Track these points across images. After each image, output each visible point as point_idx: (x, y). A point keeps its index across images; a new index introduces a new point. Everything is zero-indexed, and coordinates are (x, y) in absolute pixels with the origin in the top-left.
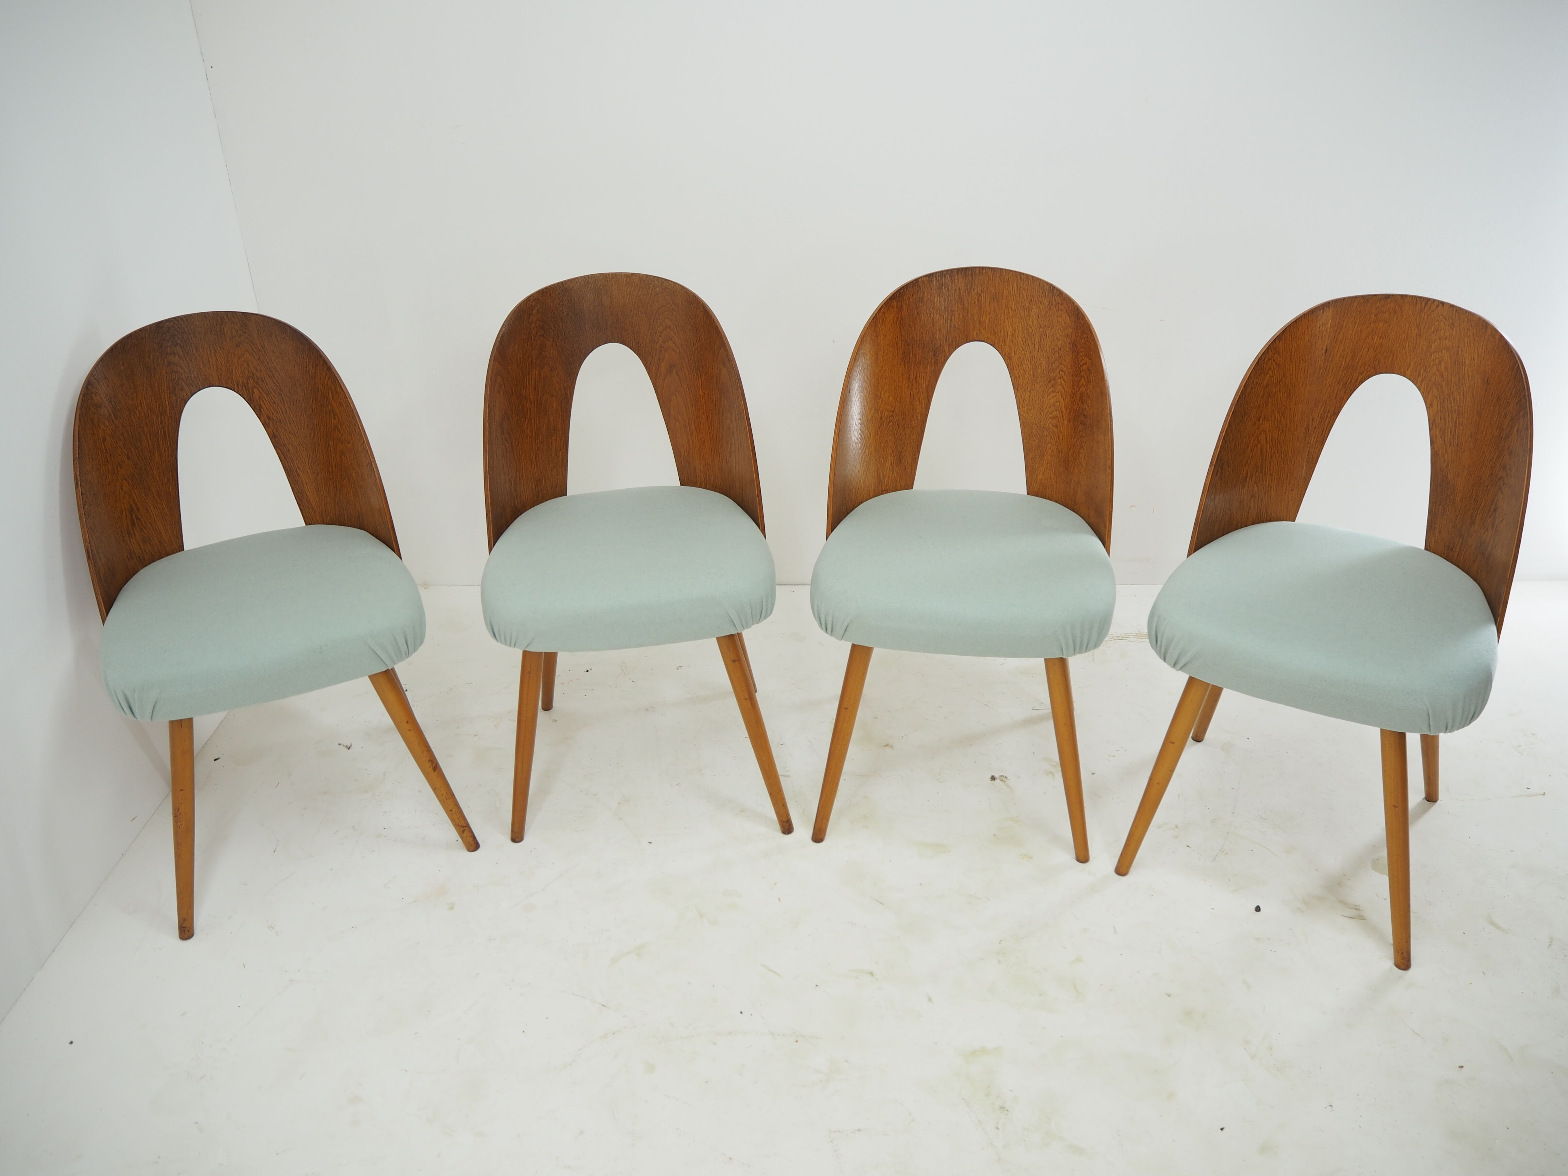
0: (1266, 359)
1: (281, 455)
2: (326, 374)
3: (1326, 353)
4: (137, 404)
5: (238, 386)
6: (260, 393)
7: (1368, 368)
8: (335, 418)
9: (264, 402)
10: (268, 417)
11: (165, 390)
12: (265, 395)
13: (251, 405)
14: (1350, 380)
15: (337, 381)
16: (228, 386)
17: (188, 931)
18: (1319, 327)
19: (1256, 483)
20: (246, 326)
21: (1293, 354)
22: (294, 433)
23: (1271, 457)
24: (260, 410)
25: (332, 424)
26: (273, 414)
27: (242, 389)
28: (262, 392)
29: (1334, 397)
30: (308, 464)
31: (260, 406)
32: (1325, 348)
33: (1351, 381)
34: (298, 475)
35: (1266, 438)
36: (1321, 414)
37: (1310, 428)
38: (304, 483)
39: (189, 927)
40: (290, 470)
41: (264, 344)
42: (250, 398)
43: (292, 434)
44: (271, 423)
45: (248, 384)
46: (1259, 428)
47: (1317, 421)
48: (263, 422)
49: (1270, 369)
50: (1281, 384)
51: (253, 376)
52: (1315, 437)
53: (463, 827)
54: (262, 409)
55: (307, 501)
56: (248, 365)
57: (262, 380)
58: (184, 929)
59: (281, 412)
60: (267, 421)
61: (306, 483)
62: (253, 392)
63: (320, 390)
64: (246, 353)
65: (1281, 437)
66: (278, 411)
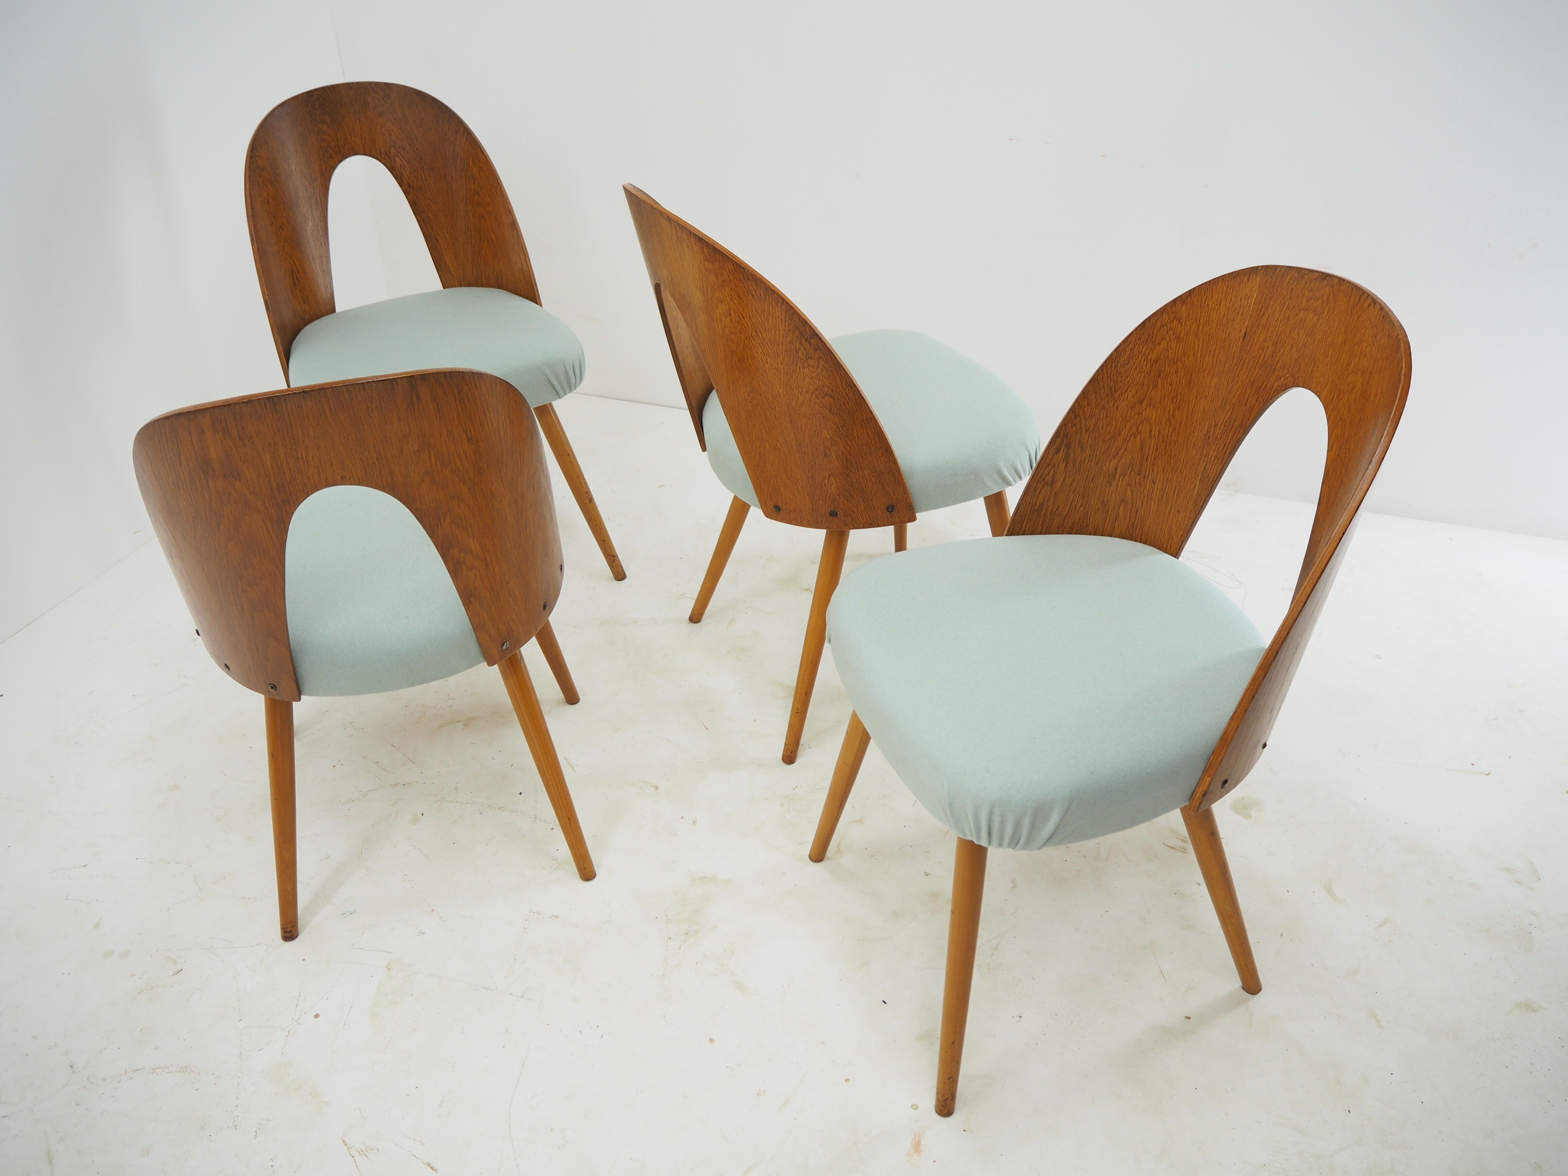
1: (422, 222)
2: (467, 140)
5: (381, 155)
6: (402, 161)
8: (474, 183)
9: (405, 170)
10: (409, 185)
11: (317, 156)
12: (406, 164)
13: (393, 174)
15: (478, 147)
16: (372, 154)
20: (388, 96)
22: (434, 199)
24: (401, 179)
25: (471, 189)
26: (413, 182)
27: (385, 158)
28: (403, 160)
30: (447, 230)
31: (402, 174)
34: (437, 240)
38: (443, 250)
40: (429, 236)
41: (405, 113)
42: (392, 166)
43: (431, 201)
44: (411, 190)
45: (390, 153)
48: (404, 190)
51: (395, 144)
54: (403, 178)
55: (445, 266)
56: (390, 134)
57: (403, 149)
59: (421, 179)
60: (408, 189)
61: (445, 249)
62: (395, 161)
64: (388, 123)
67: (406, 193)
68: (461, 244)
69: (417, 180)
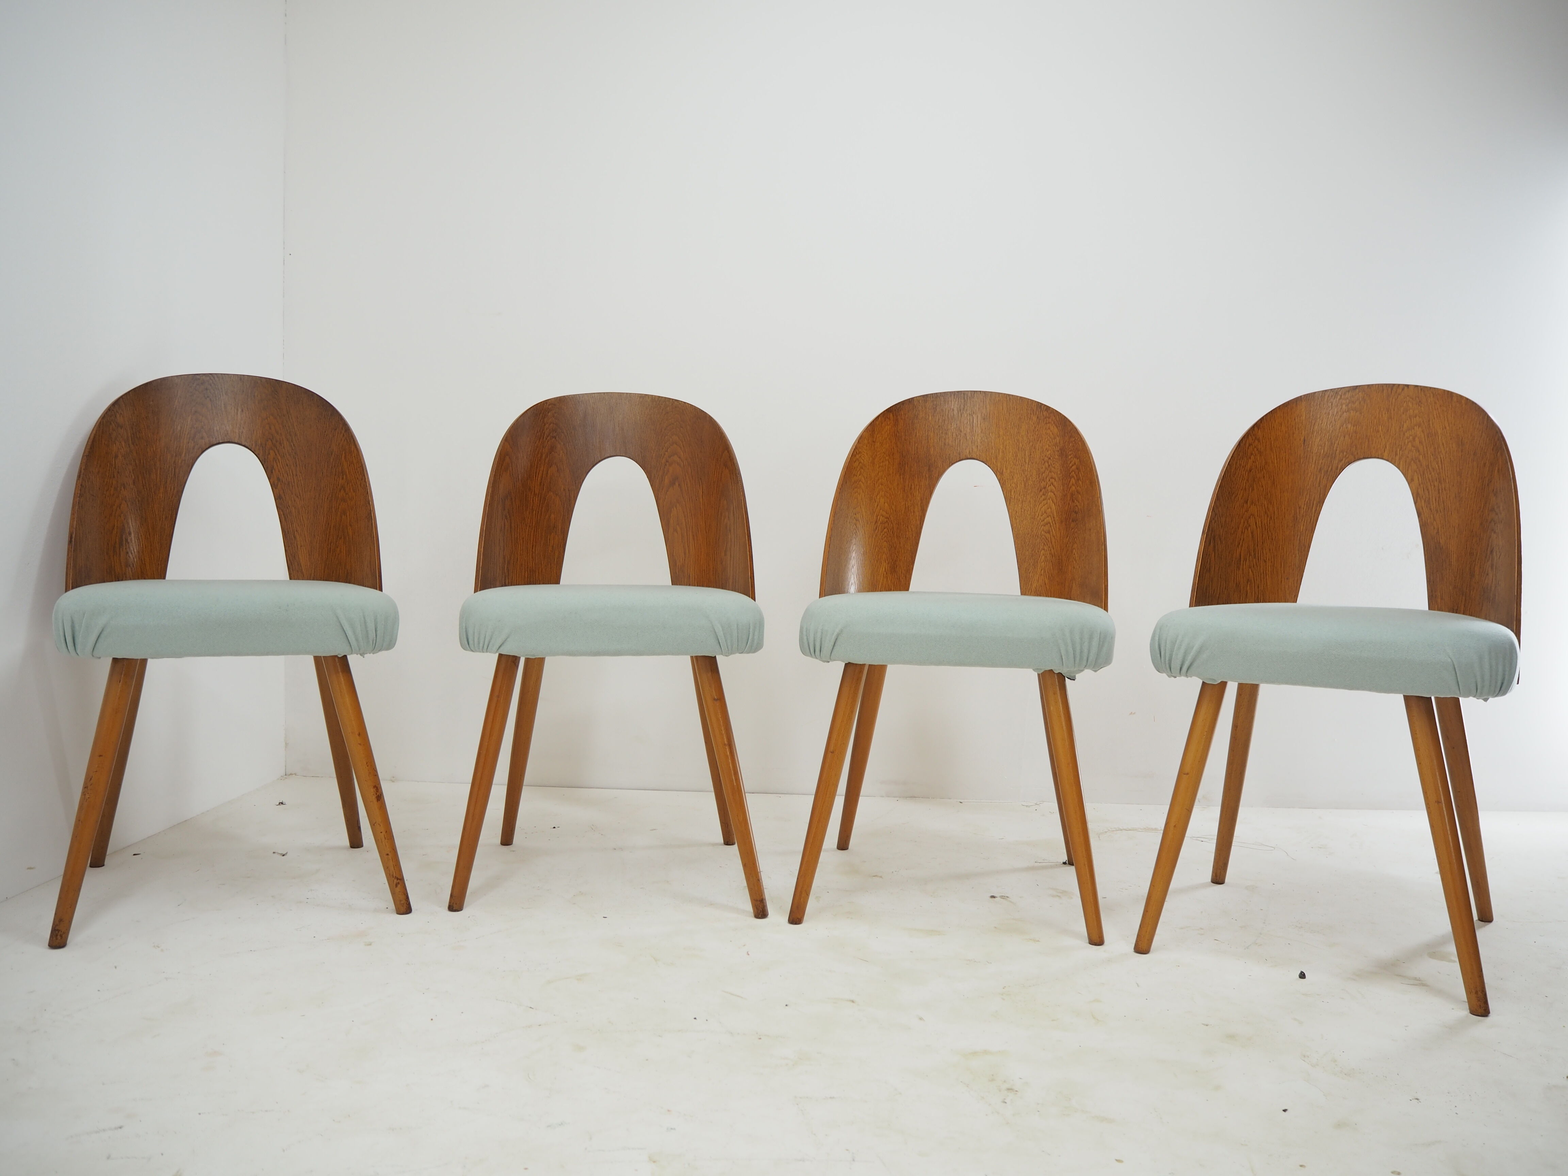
0: (1247, 445)
1: (283, 516)
3: (1304, 443)
4: (157, 439)
5: (255, 447)
6: (276, 455)
7: (1346, 455)
8: (343, 478)
9: (277, 464)
10: (278, 479)
11: (186, 434)
12: (279, 458)
13: (264, 466)
14: (1330, 467)
15: (352, 441)
16: (246, 444)
17: (61, 936)
18: (1295, 419)
19: (1250, 567)
20: (277, 392)
21: (1272, 442)
22: (300, 495)
23: (1262, 543)
25: (338, 485)
26: (283, 476)
27: (259, 450)
28: (278, 454)
29: (1317, 485)
30: (307, 526)
31: (273, 468)
32: (1303, 438)
33: (1332, 468)
34: (295, 537)
35: (1256, 523)
36: (1307, 502)
37: (1298, 516)
38: (299, 547)
39: (63, 931)
40: (288, 532)
42: (265, 459)
43: (298, 497)
44: (279, 483)
45: (266, 445)
46: (1247, 511)
47: (1304, 509)
48: (272, 482)
49: (1252, 454)
50: (1264, 470)
51: (273, 438)
52: (1304, 525)
53: (398, 879)
54: (273, 471)
55: (298, 565)
56: (270, 428)
57: (280, 443)
58: (57, 932)
59: (291, 474)
60: (276, 482)
61: (301, 546)
62: (269, 454)
63: (334, 453)
64: (271, 416)
65: (1270, 523)
66: (289, 474)
67: (273, 486)
68: (318, 542)
69: (288, 475)
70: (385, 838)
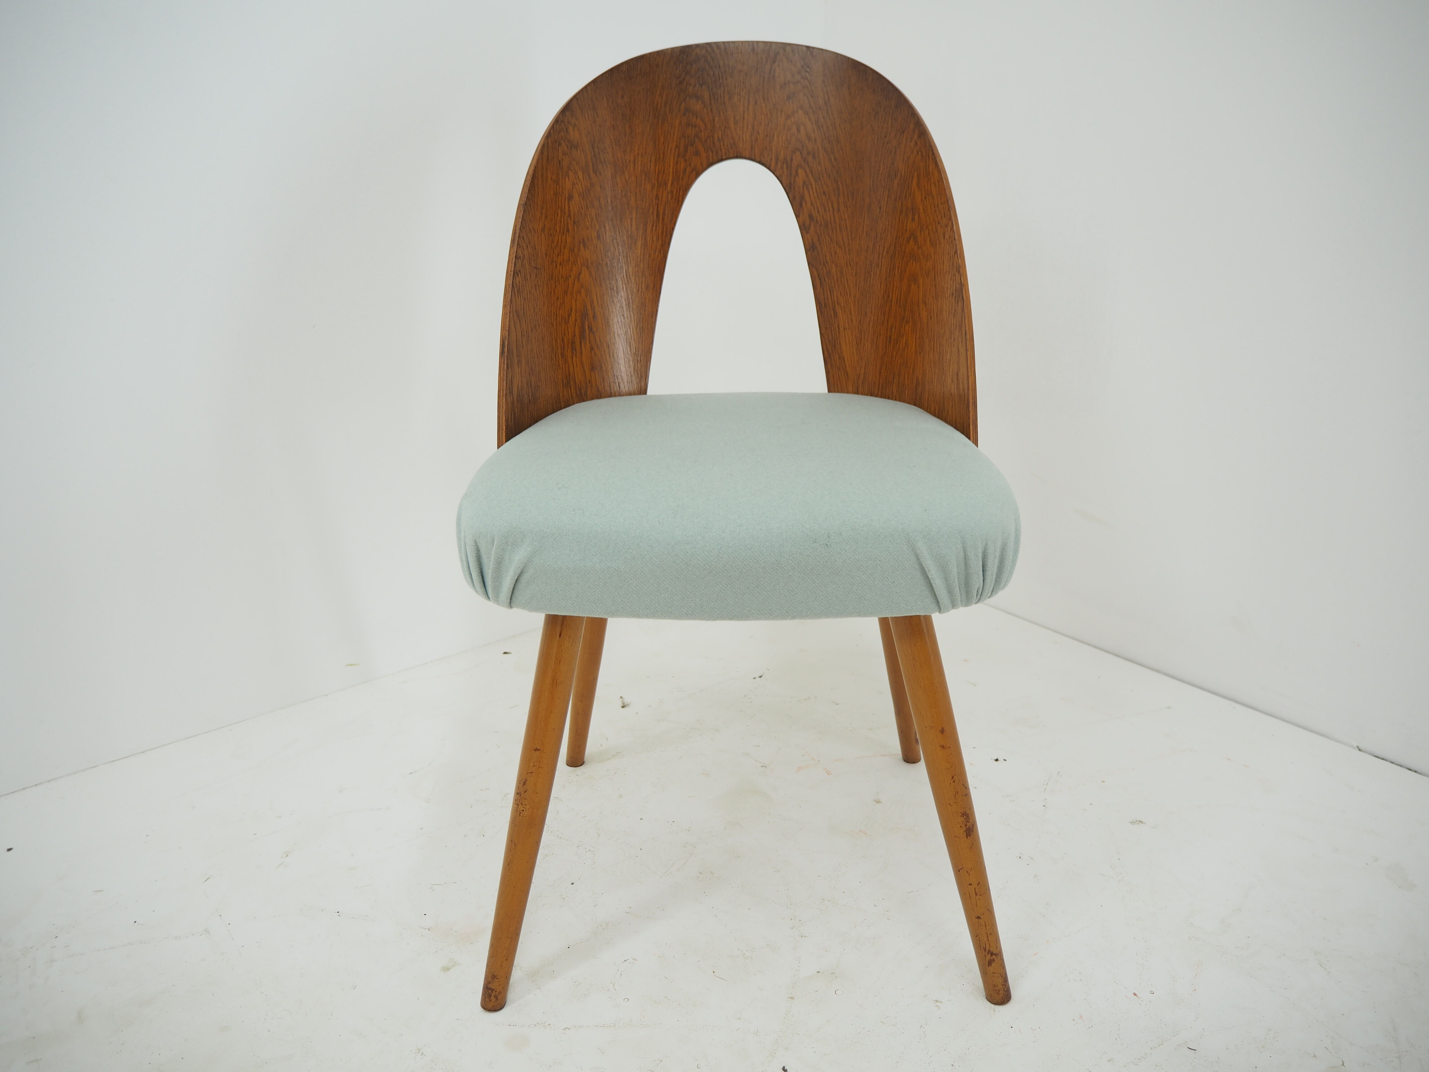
1: (817, 278)
2: (916, 144)
4: (630, 161)
5: (777, 163)
6: (807, 176)
8: (913, 220)
9: (809, 192)
10: (811, 217)
11: (673, 149)
12: (812, 181)
13: (790, 195)
15: (931, 153)
16: (763, 160)
17: (496, 997)
20: (809, 67)
22: (844, 244)
24: (801, 205)
25: (906, 230)
26: (818, 211)
27: (782, 168)
28: (810, 175)
30: (855, 297)
31: (802, 197)
34: (835, 313)
38: (842, 329)
39: (498, 991)
40: (825, 304)
41: (829, 98)
42: (790, 183)
43: (840, 247)
44: (812, 224)
45: (792, 159)
48: (801, 223)
51: (802, 148)
53: (992, 954)
54: (804, 203)
55: (840, 358)
56: (798, 130)
57: (814, 157)
58: (490, 991)
59: (831, 209)
60: (807, 222)
61: (845, 329)
62: (797, 174)
63: (899, 175)
64: (800, 111)
66: (827, 209)
67: (804, 229)
68: (871, 324)
69: (825, 210)
70: (976, 894)
